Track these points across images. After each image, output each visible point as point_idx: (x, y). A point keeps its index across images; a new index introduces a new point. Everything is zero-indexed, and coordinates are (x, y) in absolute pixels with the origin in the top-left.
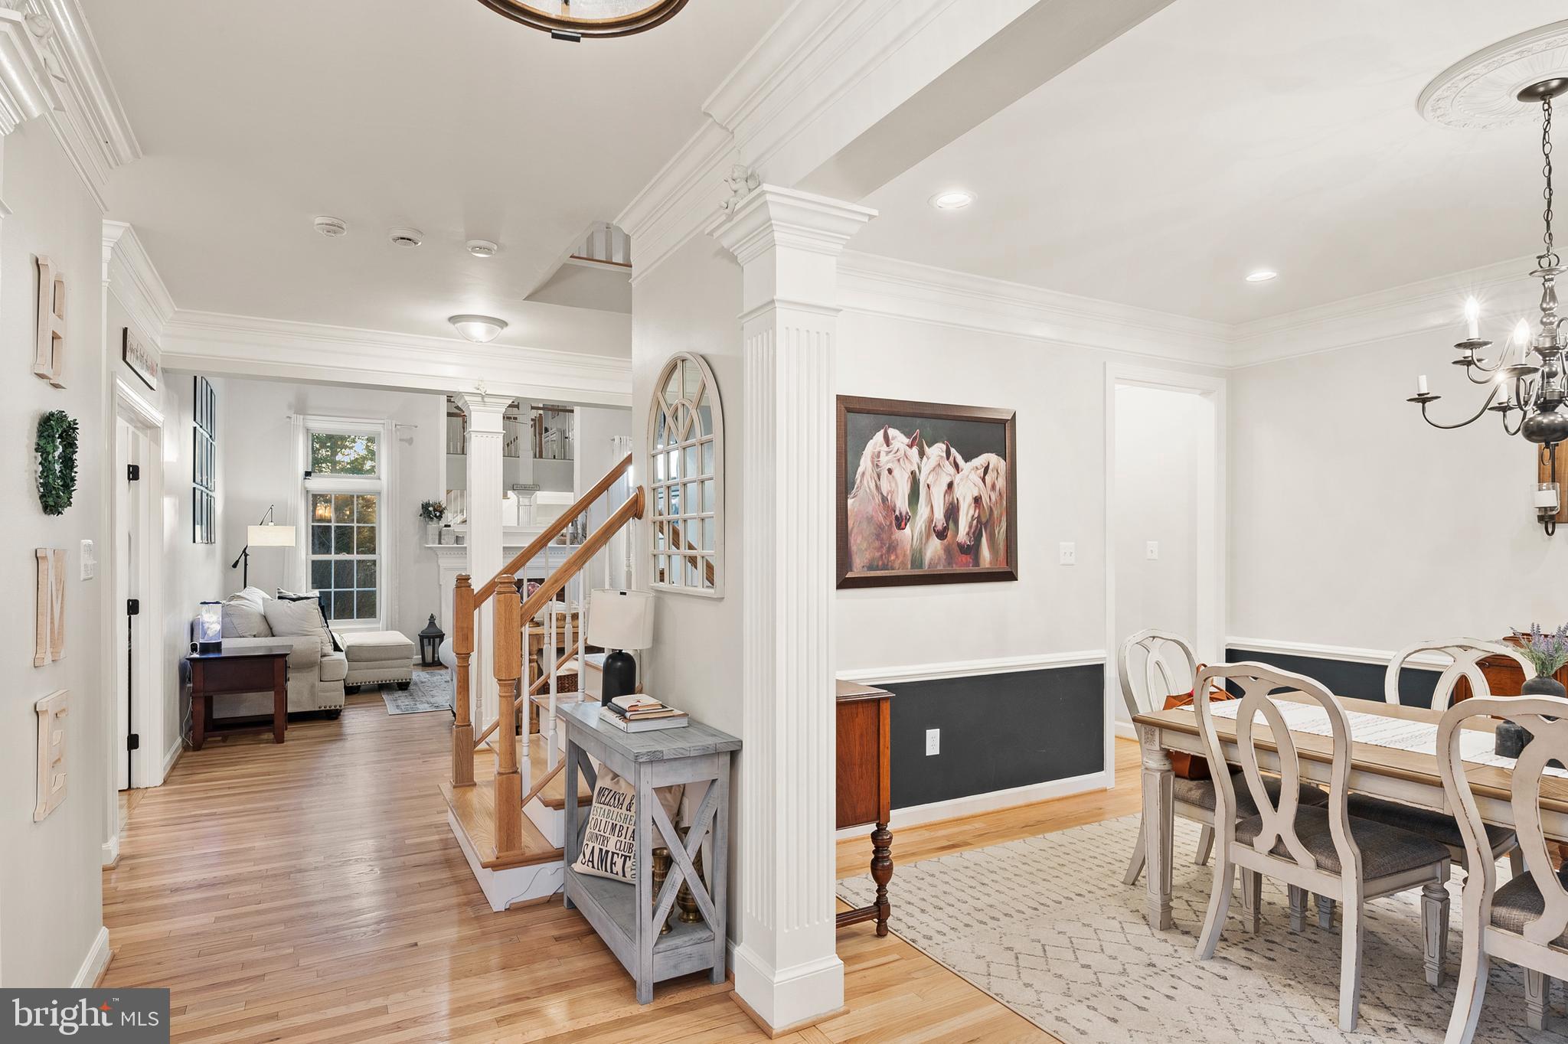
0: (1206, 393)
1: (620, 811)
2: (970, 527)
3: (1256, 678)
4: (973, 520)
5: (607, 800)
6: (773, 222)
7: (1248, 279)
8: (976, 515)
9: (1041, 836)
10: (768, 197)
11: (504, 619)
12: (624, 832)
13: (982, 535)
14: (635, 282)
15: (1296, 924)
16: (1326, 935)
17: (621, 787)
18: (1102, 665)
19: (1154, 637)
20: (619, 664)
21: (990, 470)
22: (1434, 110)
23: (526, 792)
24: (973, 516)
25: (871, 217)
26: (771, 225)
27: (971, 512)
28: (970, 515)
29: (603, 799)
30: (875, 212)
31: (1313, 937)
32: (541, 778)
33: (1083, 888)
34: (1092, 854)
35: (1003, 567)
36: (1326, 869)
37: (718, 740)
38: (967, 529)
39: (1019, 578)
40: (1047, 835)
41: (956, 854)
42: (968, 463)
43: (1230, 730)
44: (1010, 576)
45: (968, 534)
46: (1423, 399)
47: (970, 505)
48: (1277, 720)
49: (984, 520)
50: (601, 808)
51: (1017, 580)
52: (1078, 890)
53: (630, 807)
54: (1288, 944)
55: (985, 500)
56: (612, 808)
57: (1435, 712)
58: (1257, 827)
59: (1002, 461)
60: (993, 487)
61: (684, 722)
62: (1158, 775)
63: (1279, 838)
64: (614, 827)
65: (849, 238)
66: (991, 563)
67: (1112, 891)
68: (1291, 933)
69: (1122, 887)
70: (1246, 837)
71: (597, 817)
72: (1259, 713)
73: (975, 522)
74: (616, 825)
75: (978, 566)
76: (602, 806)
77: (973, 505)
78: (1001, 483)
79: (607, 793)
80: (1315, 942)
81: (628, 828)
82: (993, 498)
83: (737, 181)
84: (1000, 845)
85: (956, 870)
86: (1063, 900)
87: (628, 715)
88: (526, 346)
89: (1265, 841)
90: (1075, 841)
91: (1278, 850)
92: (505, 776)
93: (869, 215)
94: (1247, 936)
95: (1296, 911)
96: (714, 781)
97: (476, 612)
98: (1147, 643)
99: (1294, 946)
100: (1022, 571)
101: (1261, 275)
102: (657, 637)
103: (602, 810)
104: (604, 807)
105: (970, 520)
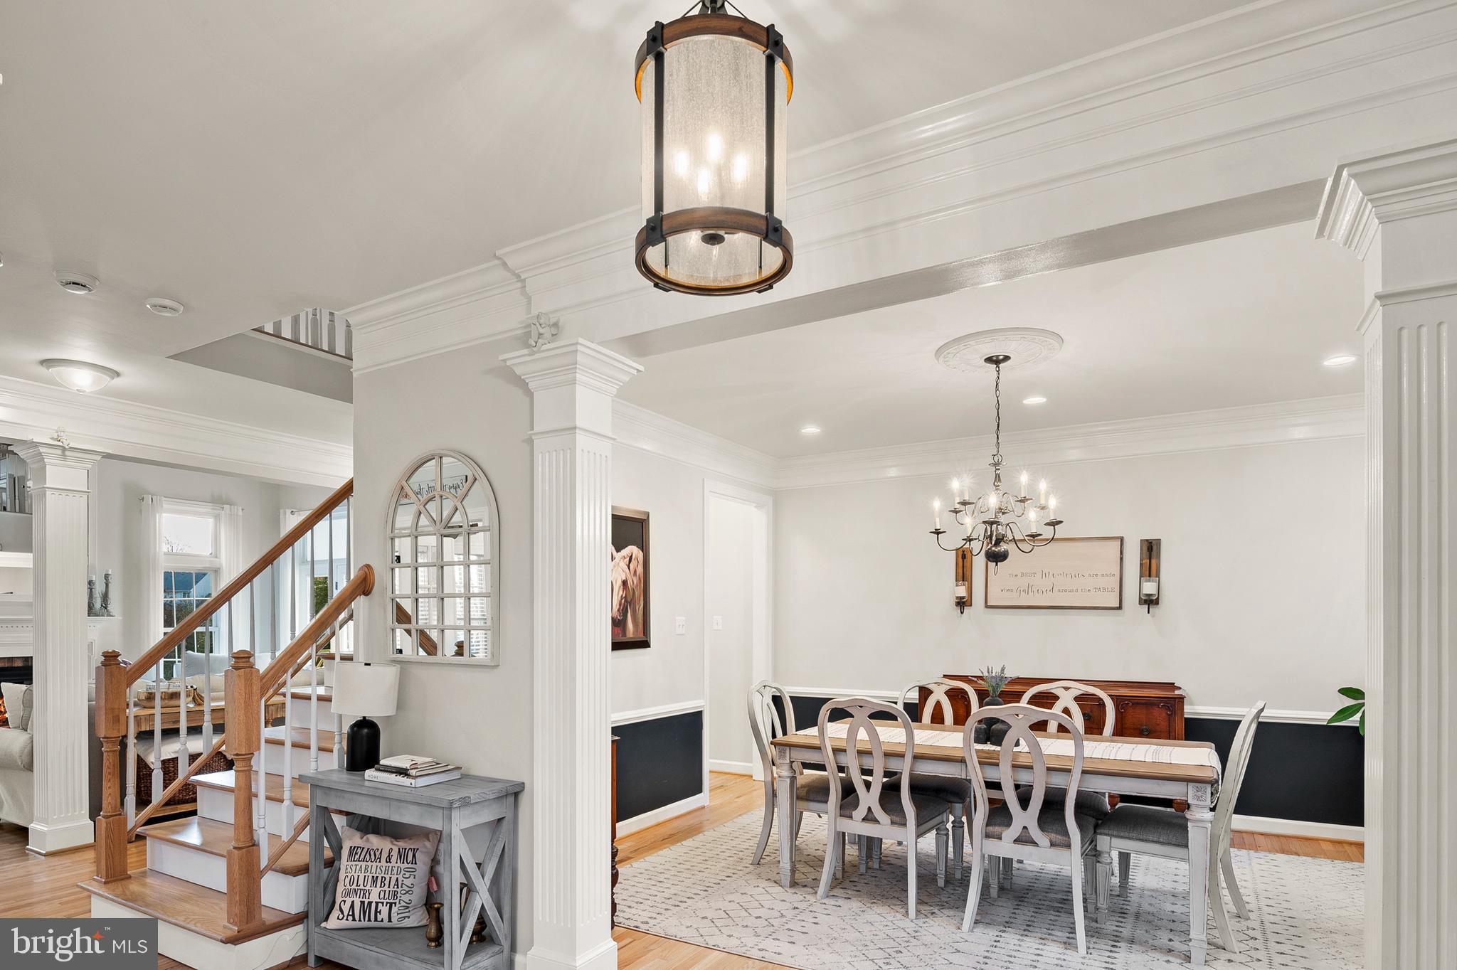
0: (759, 506)
1: (379, 865)
2: (620, 605)
3: (861, 707)
4: (622, 599)
5: (362, 857)
6: (578, 366)
7: (803, 431)
8: (624, 596)
9: (680, 844)
10: (579, 347)
11: (244, 694)
12: (387, 882)
13: (628, 611)
14: (357, 373)
15: (863, 869)
16: (880, 872)
17: (372, 844)
18: (701, 711)
19: (765, 686)
20: (366, 730)
21: (633, 560)
22: (944, 358)
23: (264, 862)
24: (622, 596)
25: (638, 371)
26: (576, 368)
27: (621, 593)
28: (620, 595)
29: (357, 857)
30: (642, 368)
31: (873, 874)
32: (277, 847)
33: (729, 872)
34: (721, 850)
35: (641, 637)
36: (896, 824)
37: (499, 786)
38: (618, 607)
39: (652, 644)
40: (684, 843)
41: (627, 866)
42: (619, 553)
43: (842, 745)
44: (645, 644)
45: (618, 610)
46: (937, 532)
47: (620, 587)
48: (873, 734)
49: (629, 600)
50: (356, 865)
51: (650, 647)
52: (725, 874)
53: (390, 860)
54: (862, 881)
55: (630, 582)
56: (369, 863)
57: (924, 724)
58: (856, 804)
59: (641, 552)
60: (635, 572)
61: (456, 775)
62: (788, 780)
63: (869, 809)
64: (374, 880)
65: (622, 384)
66: (633, 634)
67: (748, 870)
68: (861, 875)
69: (752, 867)
70: (847, 813)
71: (353, 873)
72: (862, 729)
73: (623, 600)
74: (377, 877)
75: (625, 637)
76: (357, 863)
77: (622, 587)
78: (640, 570)
79: (359, 851)
80: (876, 877)
81: (390, 878)
82: (635, 582)
83: (543, 326)
84: (655, 854)
85: (634, 876)
86: (720, 882)
87: (413, 772)
88: (136, 402)
89: (860, 812)
90: (704, 844)
91: (869, 818)
92: (244, 850)
93: (637, 369)
94: (839, 881)
95: (863, 860)
96: (500, 820)
97: (128, 690)
98: (762, 690)
99: (866, 881)
100: (653, 640)
101: (811, 430)
102: (401, 705)
103: (358, 868)
104: (360, 863)
105: (620, 599)
